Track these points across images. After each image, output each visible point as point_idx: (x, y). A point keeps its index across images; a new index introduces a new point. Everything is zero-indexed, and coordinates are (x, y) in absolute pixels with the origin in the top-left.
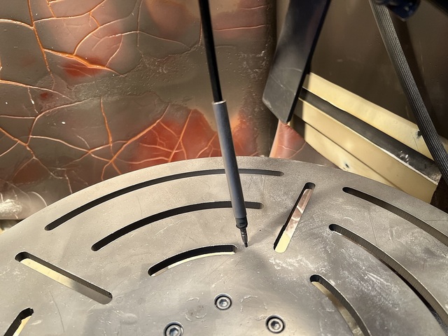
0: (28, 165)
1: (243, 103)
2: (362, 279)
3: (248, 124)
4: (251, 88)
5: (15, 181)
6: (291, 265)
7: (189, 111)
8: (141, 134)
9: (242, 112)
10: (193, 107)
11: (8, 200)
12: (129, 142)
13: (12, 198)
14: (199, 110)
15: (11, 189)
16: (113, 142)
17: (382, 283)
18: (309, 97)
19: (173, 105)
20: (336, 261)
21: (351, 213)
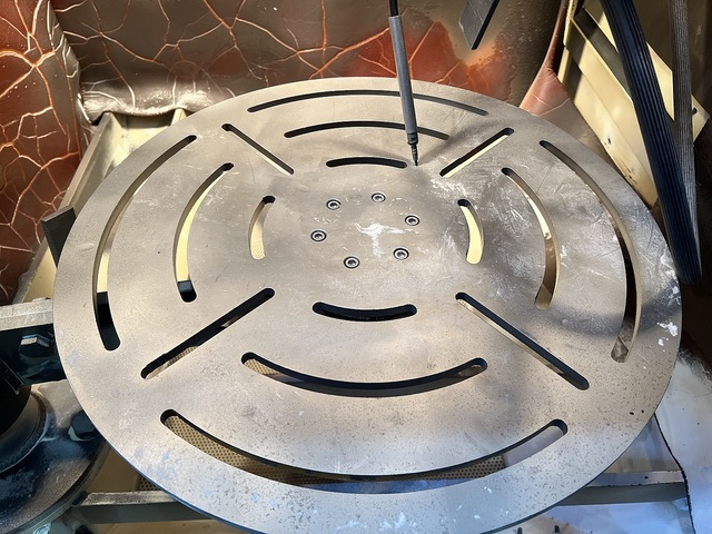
0: (228, 53)
1: (504, 26)
2: (504, 212)
3: (504, 57)
4: (521, 6)
5: (211, 71)
6: (448, 188)
7: (430, 23)
8: (363, 43)
9: (500, 38)
10: (436, 19)
11: (200, 92)
12: (346, 50)
13: (205, 90)
14: (445, 24)
15: (206, 78)
16: (326, 46)
17: (518, 219)
18: (595, 36)
19: (411, 11)
20: (489, 194)
21: (532, 164)
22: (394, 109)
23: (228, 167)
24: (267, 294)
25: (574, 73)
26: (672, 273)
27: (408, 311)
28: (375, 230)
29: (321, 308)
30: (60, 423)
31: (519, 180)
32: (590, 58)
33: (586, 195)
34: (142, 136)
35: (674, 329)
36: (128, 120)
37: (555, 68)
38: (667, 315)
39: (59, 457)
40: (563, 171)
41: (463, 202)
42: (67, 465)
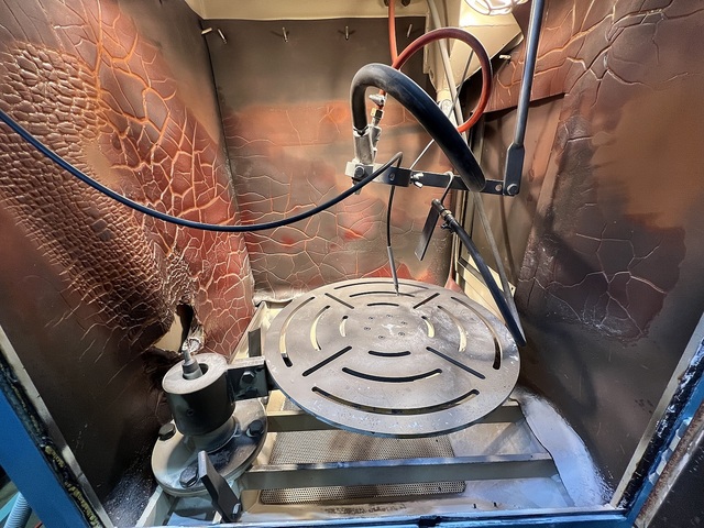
1: (430, 264)
2: (441, 320)
6: (417, 313)
7: (399, 264)
8: (372, 272)
9: (429, 269)
10: (402, 262)
12: (365, 275)
14: (405, 264)
16: (357, 273)
18: (468, 266)
20: (433, 315)
21: (449, 305)
22: (392, 288)
23: (328, 307)
24: (349, 348)
25: (462, 281)
26: (512, 339)
27: (407, 353)
28: (390, 326)
29: (371, 352)
30: (242, 429)
31: (445, 311)
32: (467, 274)
33: (472, 314)
34: (275, 312)
35: (517, 358)
36: (270, 304)
37: (454, 278)
38: (513, 353)
39: (242, 444)
40: (462, 306)
41: (424, 317)
42: (245, 448)
